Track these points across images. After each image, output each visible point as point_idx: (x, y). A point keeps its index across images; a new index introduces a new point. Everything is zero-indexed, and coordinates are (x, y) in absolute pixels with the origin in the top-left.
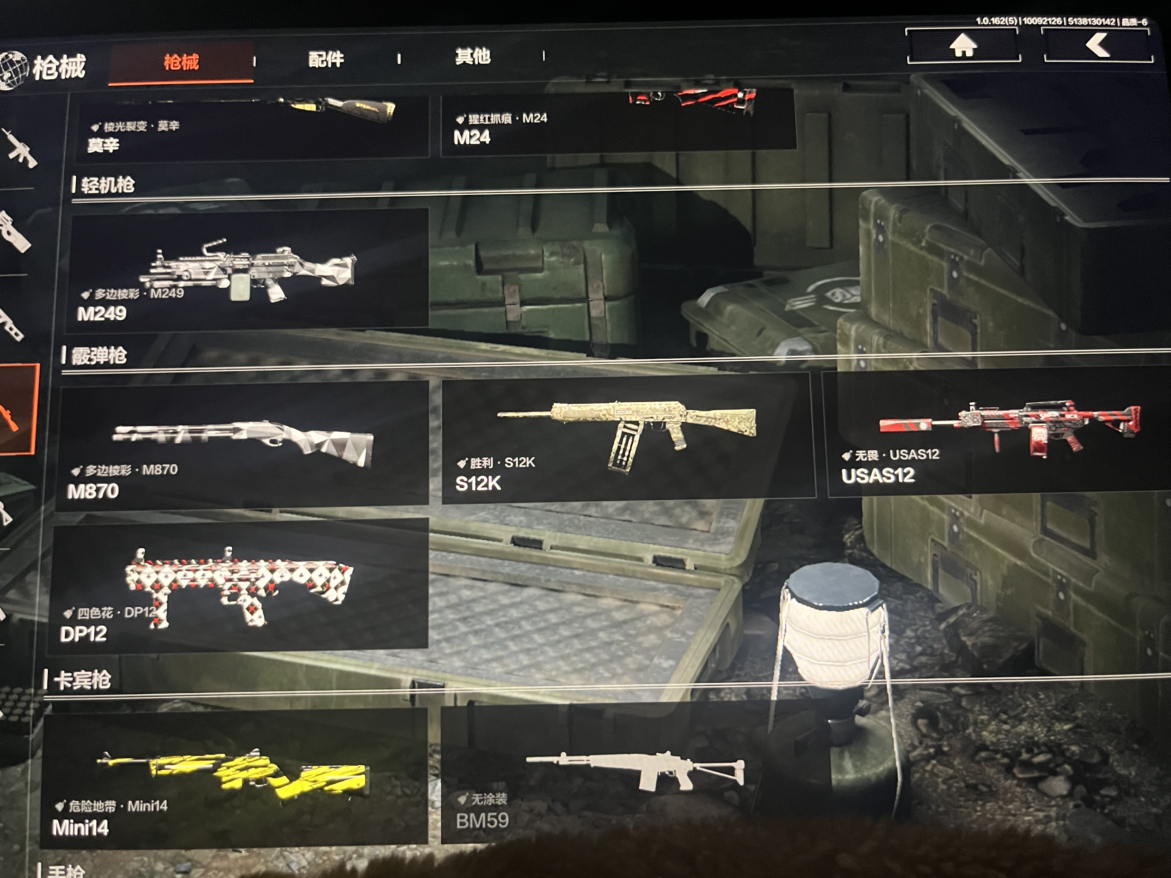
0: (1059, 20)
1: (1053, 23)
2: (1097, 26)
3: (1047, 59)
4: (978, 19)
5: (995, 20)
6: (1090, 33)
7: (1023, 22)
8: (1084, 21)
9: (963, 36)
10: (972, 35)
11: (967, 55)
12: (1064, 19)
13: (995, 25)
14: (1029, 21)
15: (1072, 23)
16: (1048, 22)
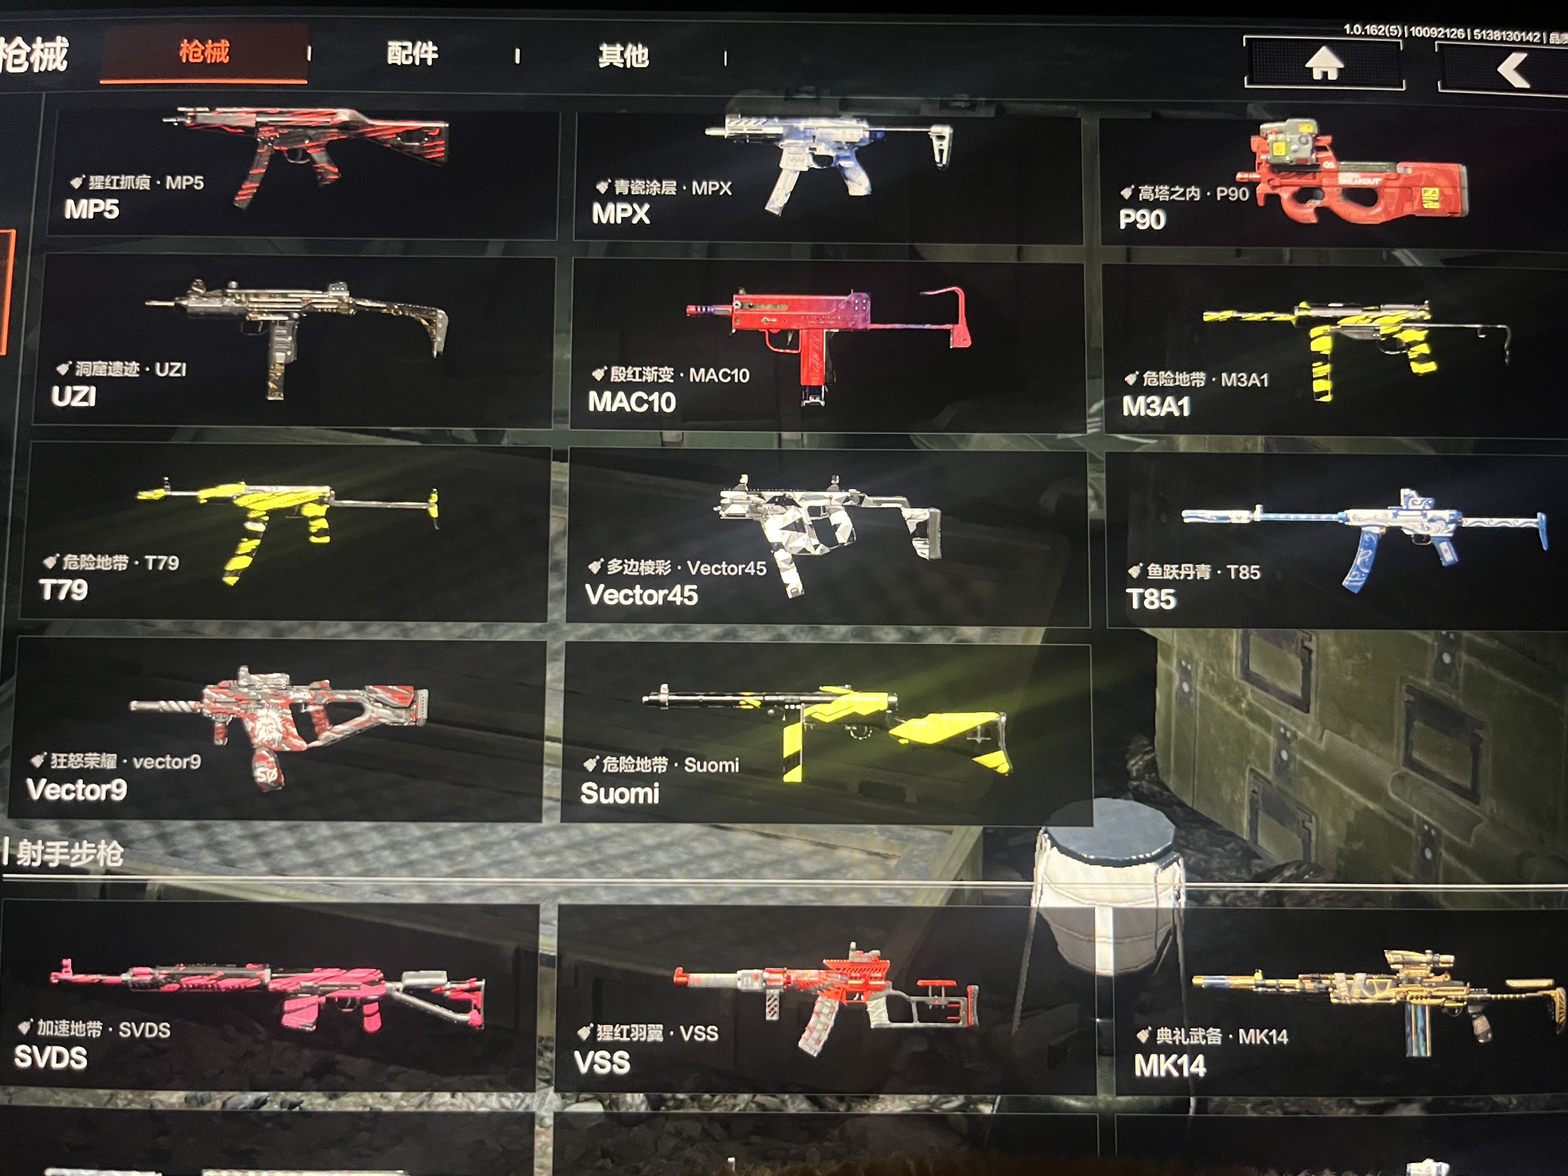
0: (1460, 33)
1: (1452, 37)
2: (1514, 42)
3: (1443, 88)
4: (1347, 27)
5: (1371, 29)
6: (1504, 53)
7: (1410, 33)
8: (1496, 35)
9: (1324, 49)
10: (1337, 49)
11: (1330, 78)
12: (1469, 30)
13: (1371, 36)
14: (1419, 31)
15: (1480, 37)
16: (1445, 34)
